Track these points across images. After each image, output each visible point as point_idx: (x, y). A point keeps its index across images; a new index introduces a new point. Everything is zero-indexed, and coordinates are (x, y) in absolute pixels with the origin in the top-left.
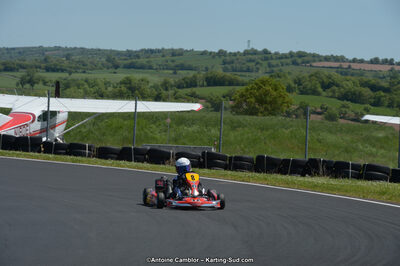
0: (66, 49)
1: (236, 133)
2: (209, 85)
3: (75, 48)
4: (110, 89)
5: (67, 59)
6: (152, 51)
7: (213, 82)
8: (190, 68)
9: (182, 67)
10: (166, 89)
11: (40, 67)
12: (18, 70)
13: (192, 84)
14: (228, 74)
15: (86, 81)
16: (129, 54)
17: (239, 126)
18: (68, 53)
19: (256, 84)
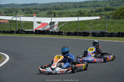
0: (61, 3)
1: (113, 25)
2: (106, 11)
3: (64, 2)
4: (75, 14)
5: (61, 6)
6: (87, 2)
7: (107, 10)
8: (99, 6)
9: (97, 6)
10: (92, 13)
11: (53, 9)
12: (47, 10)
13: (100, 11)
14: (112, 7)
15: (67, 12)
16: (80, 3)
17: (114, 23)
18: (62, 4)
19: (120, 9)
